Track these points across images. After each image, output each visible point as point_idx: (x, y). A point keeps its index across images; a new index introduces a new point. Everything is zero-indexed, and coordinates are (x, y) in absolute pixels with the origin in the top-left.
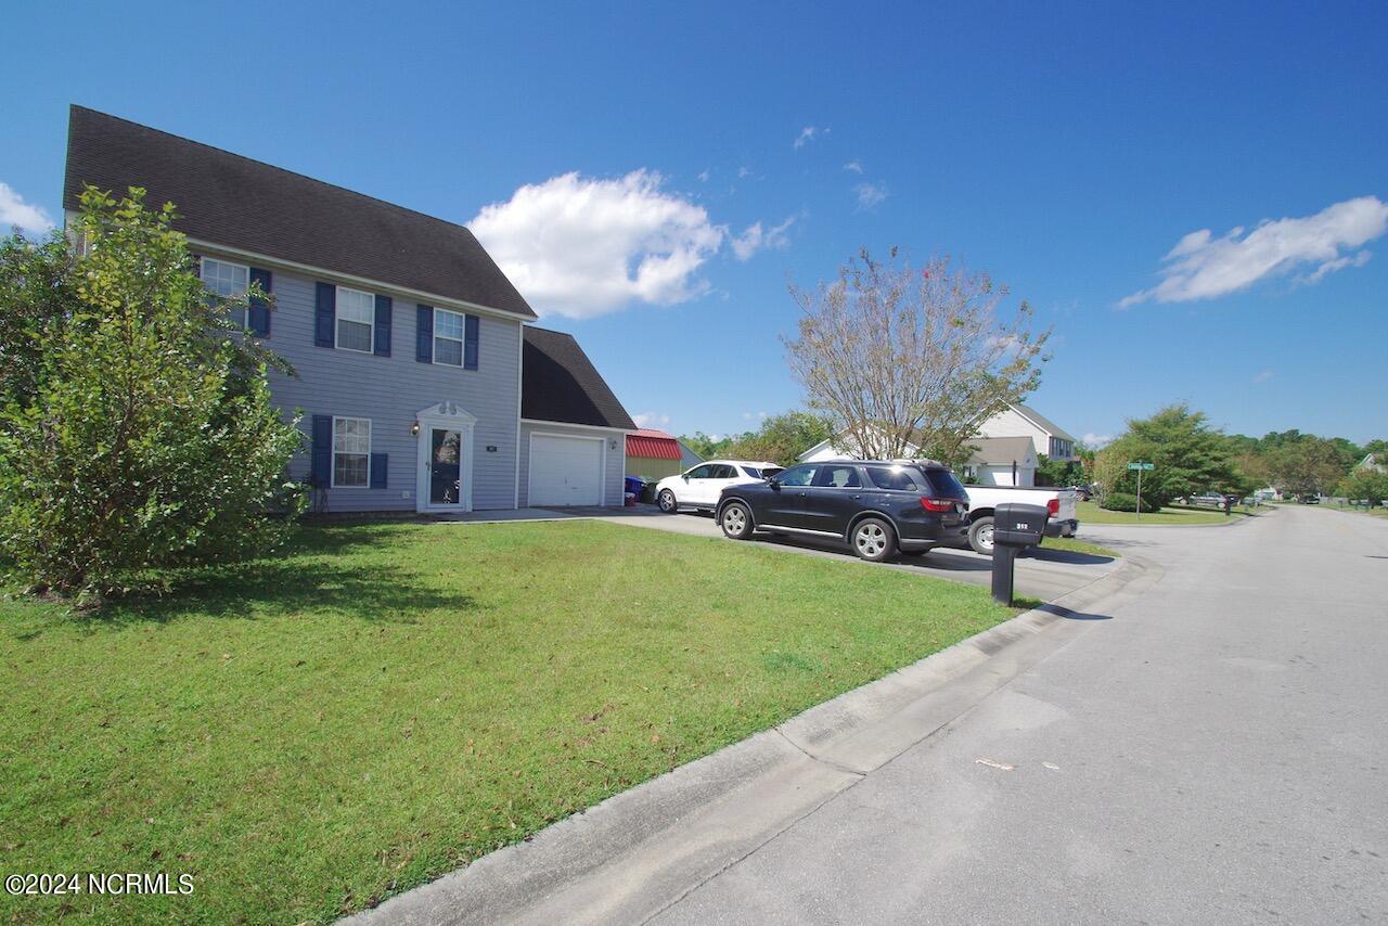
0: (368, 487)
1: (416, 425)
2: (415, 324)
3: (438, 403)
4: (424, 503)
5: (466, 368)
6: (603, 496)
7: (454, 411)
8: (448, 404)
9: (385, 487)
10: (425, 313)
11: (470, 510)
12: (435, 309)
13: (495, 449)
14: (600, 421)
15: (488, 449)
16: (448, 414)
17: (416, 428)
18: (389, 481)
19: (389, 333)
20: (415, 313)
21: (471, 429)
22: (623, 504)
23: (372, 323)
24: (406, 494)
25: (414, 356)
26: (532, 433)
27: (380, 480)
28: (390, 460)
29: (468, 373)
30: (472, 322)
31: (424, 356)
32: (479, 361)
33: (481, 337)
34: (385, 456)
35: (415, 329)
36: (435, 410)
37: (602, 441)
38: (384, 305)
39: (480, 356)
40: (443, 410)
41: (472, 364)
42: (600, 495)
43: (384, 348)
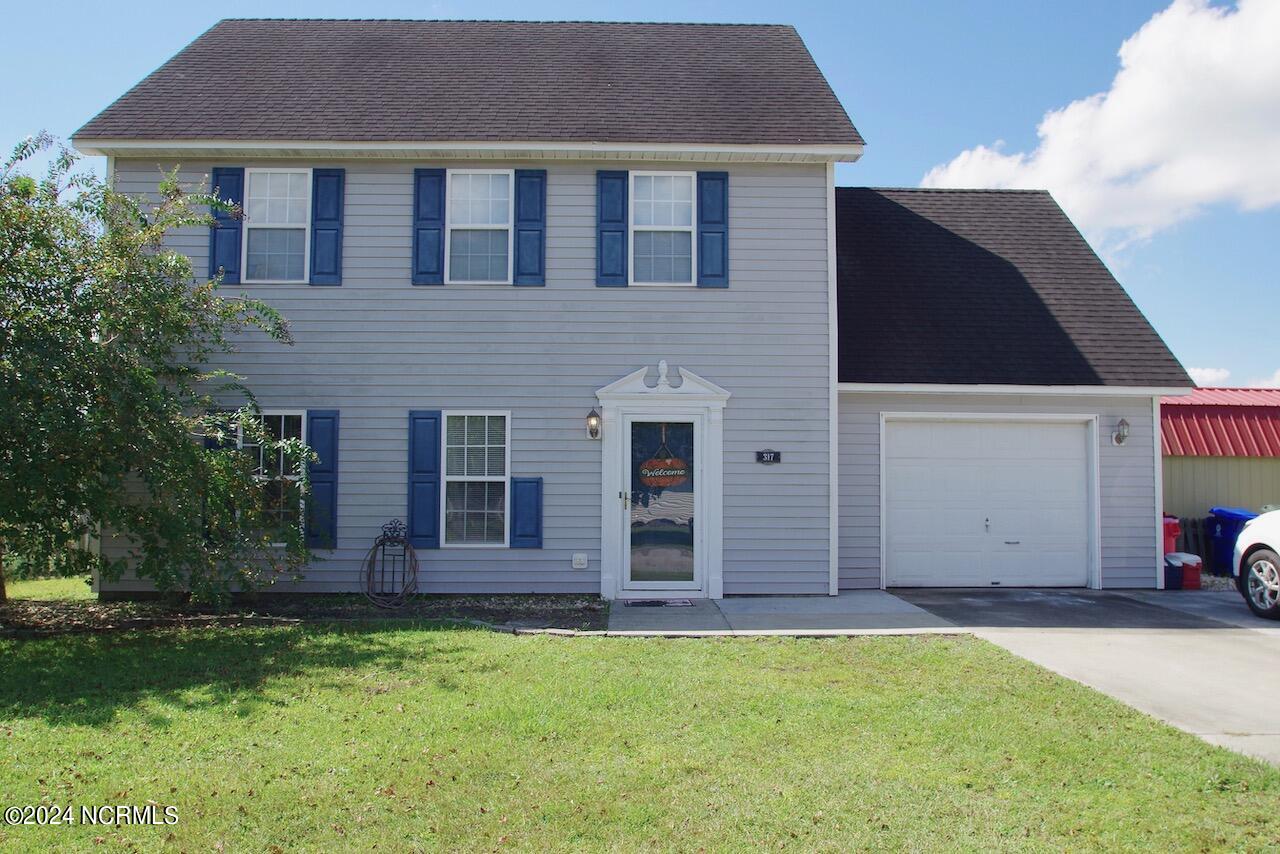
0: (507, 543)
1: (593, 414)
2: (592, 212)
3: (641, 366)
4: (615, 580)
5: (701, 285)
6: (1098, 565)
7: (676, 380)
8: (663, 366)
9: (539, 545)
10: (612, 185)
11: (716, 594)
12: (632, 174)
13: (777, 457)
14: (1078, 371)
15: (760, 457)
16: (663, 387)
17: (593, 422)
18: (546, 534)
19: (542, 238)
20: (592, 190)
21: (718, 416)
22: (1161, 584)
23: (510, 226)
24: (580, 559)
25: (592, 275)
26: (885, 415)
27: (529, 533)
28: (546, 490)
29: (709, 294)
30: (713, 186)
31: (610, 273)
32: (732, 265)
33: (733, 213)
34: (538, 483)
35: (592, 222)
36: (636, 382)
37: (1087, 423)
38: (531, 185)
39: (733, 255)
40: (652, 381)
41: (714, 273)
42: (1090, 559)
43: (531, 270)
